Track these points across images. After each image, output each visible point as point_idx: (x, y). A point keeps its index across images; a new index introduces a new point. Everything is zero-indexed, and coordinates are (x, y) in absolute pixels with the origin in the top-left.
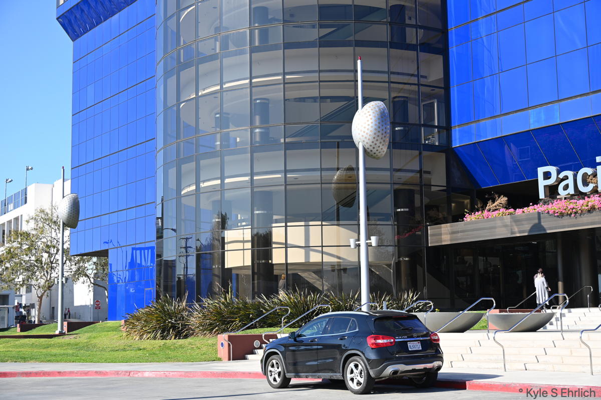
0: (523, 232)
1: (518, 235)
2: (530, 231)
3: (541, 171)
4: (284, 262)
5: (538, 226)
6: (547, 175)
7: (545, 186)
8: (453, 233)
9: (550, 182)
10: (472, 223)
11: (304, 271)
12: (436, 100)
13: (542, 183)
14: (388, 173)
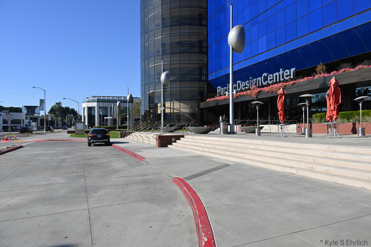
0: (215, 105)
1: (214, 105)
2: (216, 104)
3: (218, 87)
4: (170, 112)
5: (217, 103)
6: (219, 89)
7: (219, 92)
8: (204, 105)
9: (219, 91)
10: (207, 102)
11: (185, 114)
12: (205, 67)
13: (218, 91)
14: (189, 88)
